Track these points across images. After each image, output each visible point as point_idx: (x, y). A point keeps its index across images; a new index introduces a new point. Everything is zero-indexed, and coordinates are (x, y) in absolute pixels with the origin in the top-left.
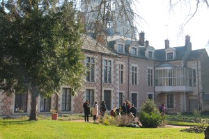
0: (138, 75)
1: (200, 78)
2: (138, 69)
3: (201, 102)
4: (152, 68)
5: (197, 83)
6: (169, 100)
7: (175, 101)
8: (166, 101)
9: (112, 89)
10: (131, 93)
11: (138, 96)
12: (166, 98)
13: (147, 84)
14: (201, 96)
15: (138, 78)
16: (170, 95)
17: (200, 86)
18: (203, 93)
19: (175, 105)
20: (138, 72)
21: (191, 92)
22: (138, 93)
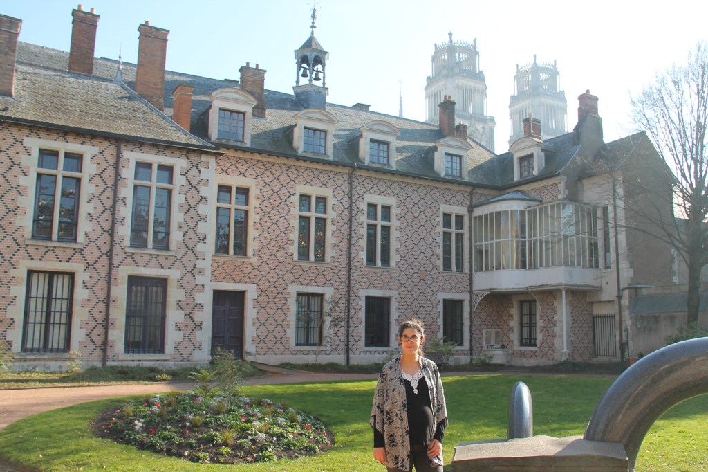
0: (394, 234)
1: (622, 238)
2: (395, 212)
3: (628, 323)
4: (463, 211)
5: (612, 256)
6: (526, 319)
7: (540, 323)
8: (515, 323)
9: (173, 274)
10: (363, 293)
11: (394, 305)
12: (515, 311)
13: (440, 263)
14: (625, 302)
15: (394, 245)
16: (527, 300)
17: (624, 265)
18: (635, 290)
19: (539, 337)
20: (394, 223)
21: (598, 290)
22: (393, 294)
